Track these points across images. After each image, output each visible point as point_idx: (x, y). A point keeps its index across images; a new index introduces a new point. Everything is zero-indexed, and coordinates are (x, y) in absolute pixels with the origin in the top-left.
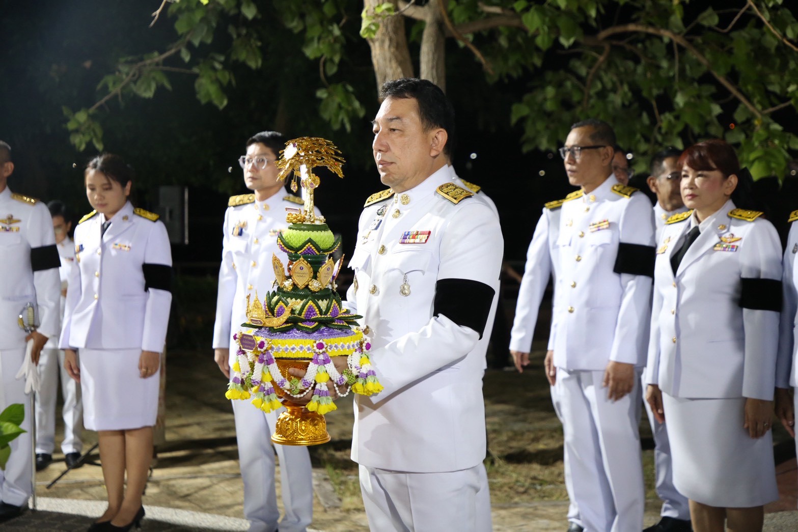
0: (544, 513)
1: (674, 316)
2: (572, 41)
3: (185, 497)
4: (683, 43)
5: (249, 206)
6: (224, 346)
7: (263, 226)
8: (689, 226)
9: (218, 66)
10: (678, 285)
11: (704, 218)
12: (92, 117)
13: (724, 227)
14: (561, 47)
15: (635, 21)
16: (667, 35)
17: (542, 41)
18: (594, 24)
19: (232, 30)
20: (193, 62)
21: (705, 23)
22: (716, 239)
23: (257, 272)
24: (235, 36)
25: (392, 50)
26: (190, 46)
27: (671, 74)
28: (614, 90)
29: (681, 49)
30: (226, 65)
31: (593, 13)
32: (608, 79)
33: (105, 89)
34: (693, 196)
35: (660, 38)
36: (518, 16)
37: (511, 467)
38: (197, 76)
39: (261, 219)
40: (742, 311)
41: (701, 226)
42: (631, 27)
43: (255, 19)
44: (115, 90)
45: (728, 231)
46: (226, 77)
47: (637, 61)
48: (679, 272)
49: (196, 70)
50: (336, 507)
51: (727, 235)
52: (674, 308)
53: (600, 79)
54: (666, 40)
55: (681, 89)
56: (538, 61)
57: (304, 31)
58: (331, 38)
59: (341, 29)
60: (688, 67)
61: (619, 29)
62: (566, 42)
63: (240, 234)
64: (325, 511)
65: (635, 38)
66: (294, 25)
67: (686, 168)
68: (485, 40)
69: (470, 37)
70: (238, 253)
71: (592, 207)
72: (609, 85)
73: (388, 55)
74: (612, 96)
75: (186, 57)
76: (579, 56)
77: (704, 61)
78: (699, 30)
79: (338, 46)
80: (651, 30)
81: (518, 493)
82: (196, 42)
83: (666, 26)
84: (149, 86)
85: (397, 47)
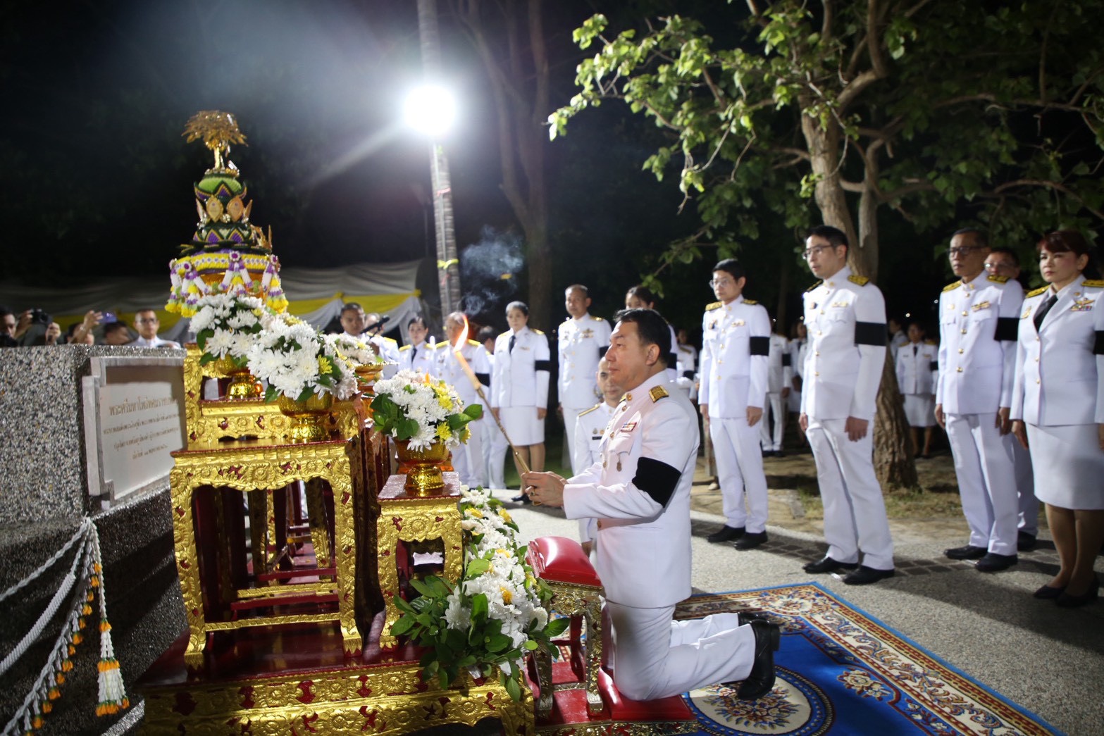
0: (953, 525)
1: (1037, 364)
2: (973, 195)
3: (705, 506)
4: (1062, 189)
5: (719, 310)
6: (705, 402)
7: (727, 321)
8: (1048, 295)
9: (730, 239)
10: (1040, 339)
11: (1060, 289)
12: (656, 278)
13: (1078, 294)
14: (967, 201)
15: (1023, 178)
16: (1048, 185)
17: (950, 197)
18: (990, 182)
19: (739, 217)
20: (715, 238)
21: (1080, 173)
22: (1072, 303)
23: (724, 352)
24: (741, 220)
25: (837, 211)
26: (712, 229)
27: (1055, 212)
28: (1012, 229)
29: (1062, 194)
30: (736, 239)
31: (988, 175)
32: (1007, 222)
33: (664, 261)
34: (1050, 273)
35: (1044, 188)
36: (931, 182)
37: (934, 495)
38: (717, 248)
39: (727, 317)
40: (1095, 358)
41: (1058, 295)
42: (1020, 182)
43: (752, 207)
44: (669, 261)
45: (1082, 296)
46: (735, 246)
47: (1028, 207)
48: (1042, 328)
49: (717, 244)
50: (802, 516)
51: (1082, 299)
52: (1038, 357)
53: (1000, 222)
54: (1048, 188)
55: (1063, 222)
56: (952, 215)
57: (785, 212)
58: (801, 214)
59: (808, 207)
60: (1067, 206)
61: (1010, 185)
62: (969, 197)
63: (713, 327)
64: (794, 518)
65: (1025, 190)
66: (777, 208)
67: (1044, 251)
68: (910, 203)
69: (899, 202)
70: (712, 340)
71: (972, 292)
72: (1008, 227)
73: (833, 215)
74: (1011, 234)
75: (710, 236)
76: (982, 208)
77: (1080, 200)
78: (1074, 178)
79: (807, 218)
80: (1035, 183)
81: (937, 512)
82: (715, 226)
83: (1047, 178)
84: (689, 255)
85: (840, 209)
